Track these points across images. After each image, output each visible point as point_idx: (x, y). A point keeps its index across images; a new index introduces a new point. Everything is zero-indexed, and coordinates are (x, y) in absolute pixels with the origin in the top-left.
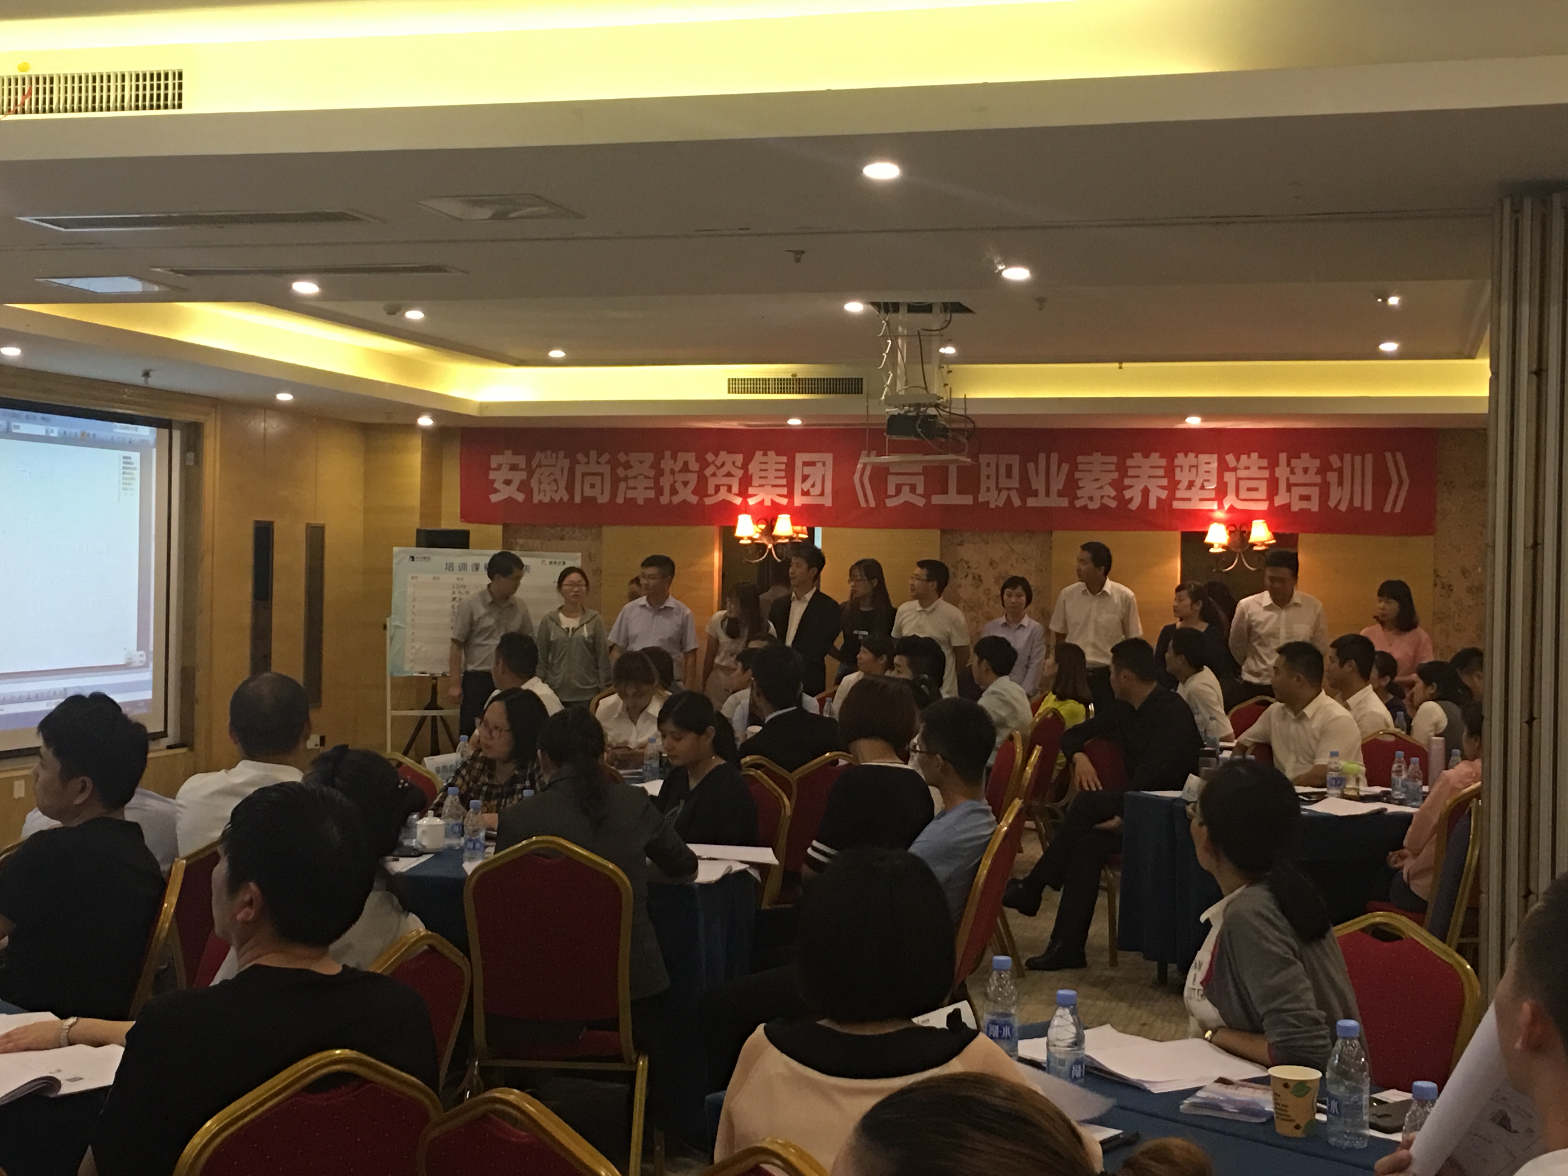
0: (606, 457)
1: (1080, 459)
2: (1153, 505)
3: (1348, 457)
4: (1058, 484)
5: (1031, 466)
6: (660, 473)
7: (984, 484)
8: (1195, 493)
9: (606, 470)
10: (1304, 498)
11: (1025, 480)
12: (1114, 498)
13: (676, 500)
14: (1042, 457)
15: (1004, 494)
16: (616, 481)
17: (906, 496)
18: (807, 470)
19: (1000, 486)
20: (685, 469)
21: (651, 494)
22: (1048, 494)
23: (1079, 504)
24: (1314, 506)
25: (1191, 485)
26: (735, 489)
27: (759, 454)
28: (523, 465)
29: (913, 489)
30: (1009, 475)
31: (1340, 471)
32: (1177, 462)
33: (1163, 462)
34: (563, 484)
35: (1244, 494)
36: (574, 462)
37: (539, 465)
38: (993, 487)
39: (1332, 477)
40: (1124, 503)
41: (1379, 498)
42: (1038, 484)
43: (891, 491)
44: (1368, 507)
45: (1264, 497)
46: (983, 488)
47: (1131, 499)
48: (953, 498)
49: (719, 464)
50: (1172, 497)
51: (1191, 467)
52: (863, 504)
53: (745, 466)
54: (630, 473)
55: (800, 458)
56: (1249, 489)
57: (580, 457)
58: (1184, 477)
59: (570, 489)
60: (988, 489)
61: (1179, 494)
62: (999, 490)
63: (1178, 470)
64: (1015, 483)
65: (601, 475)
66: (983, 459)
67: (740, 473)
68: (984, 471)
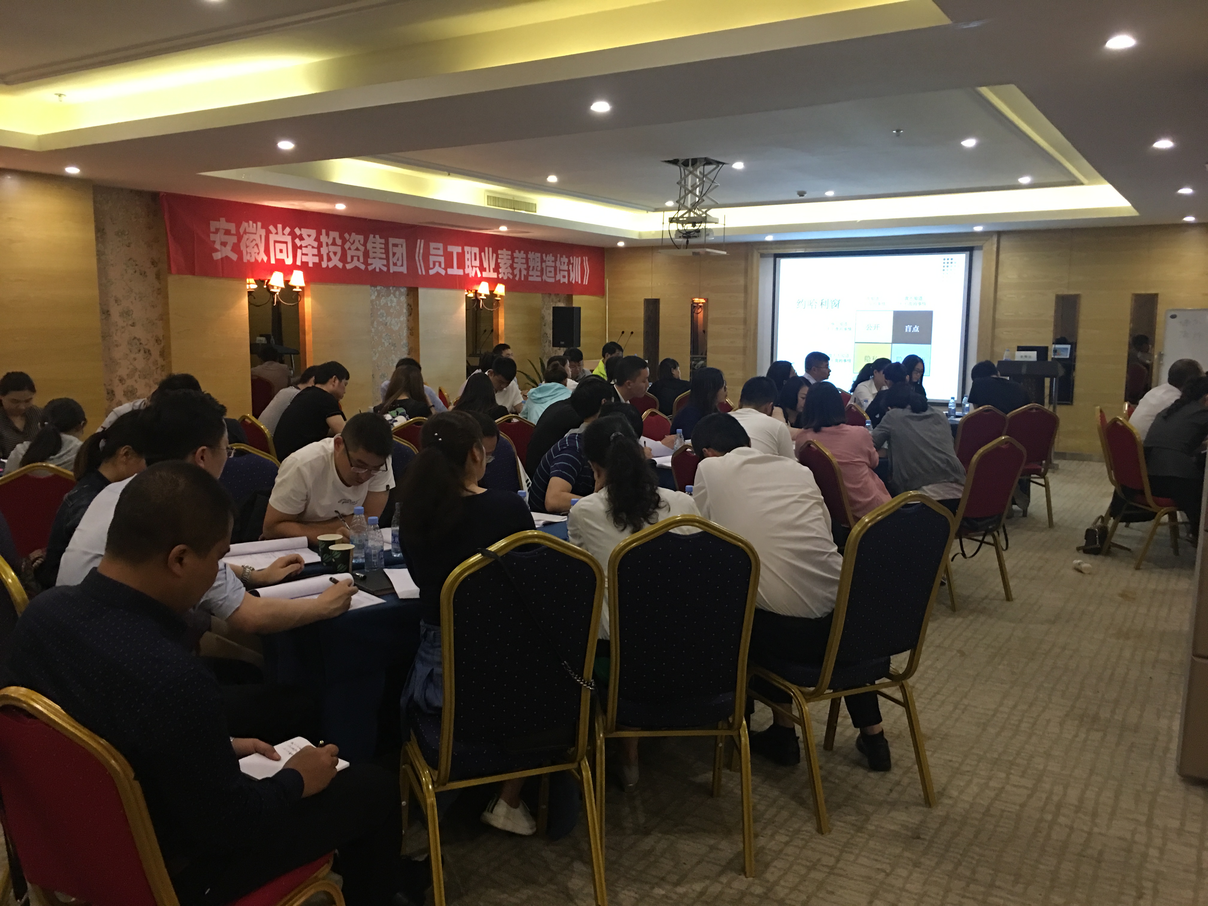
0: (288, 230)
1: (499, 252)
4: (493, 266)
5: (483, 254)
6: (320, 245)
7: (468, 263)
8: (535, 273)
9: (289, 239)
10: (563, 277)
11: (482, 262)
12: (511, 274)
13: (331, 265)
14: (486, 249)
15: (474, 270)
16: (295, 248)
17: (436, 269)
18: (395, 250)
19: (472, 265)
20: (334, 243)
21: (316, 259)
22: (490, 271)
23: (500, 276)
24: (566, 281)
25: (533, 269)
26: (362, 259)
27: (371, 236)
28: (233, 231)
29: (440, 266)
30: (475, 259)
32: (528, 256)
33: (525, 256)
34: (263, 248)
35: (548, 274)
36: (268, 232)
37: (246, 232)
39: (570, 267)
40: (515, 277)
42: (486, 265)
43: (431, 265)
45: (554, 276)
47: (517, 275)
48: (455, 271)
49: (352, 241)
51: (533, 259)
52: (419, 273)
53: (365, 245)
54: (304, 243)
55: (392, 241)
57: (271, 228)
58: (531, 264)
60: (468, 267)
61: (531, 273)
63: (529, 261)
64: (477, 263)
65: (286, 243)
66: (467, 249)
67: (364, 248)
68: (467, 256)
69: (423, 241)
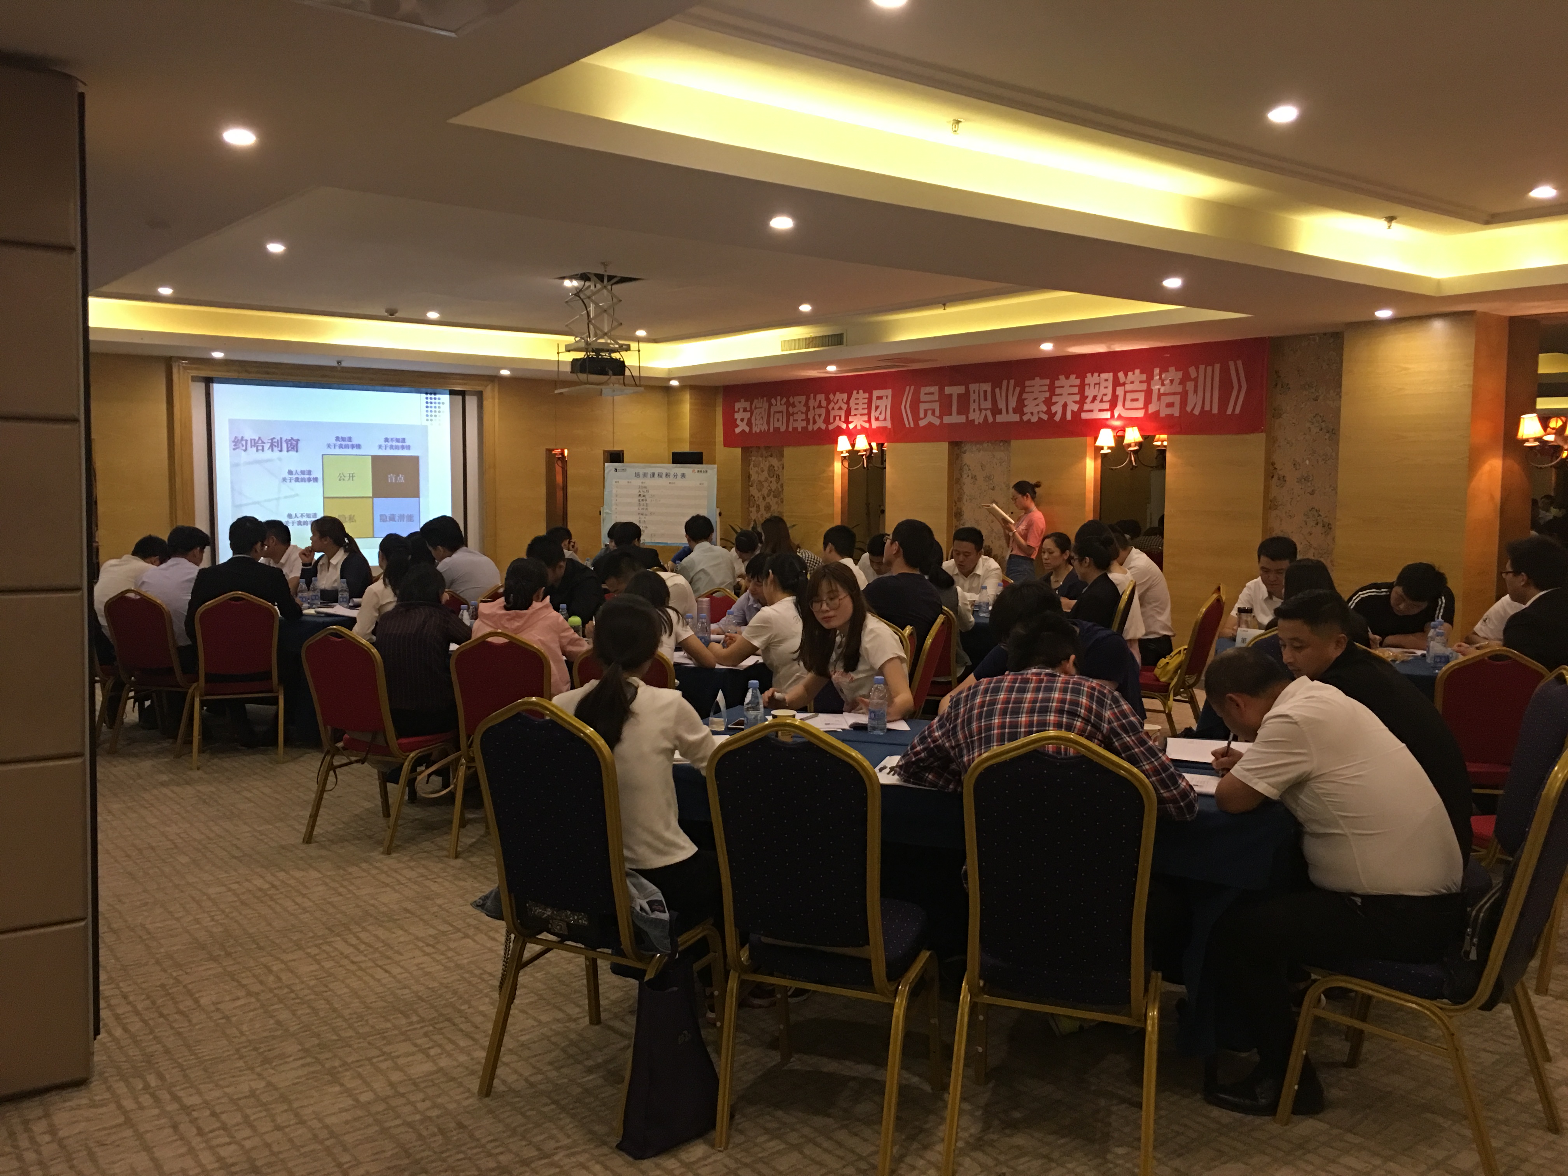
0: (785, 400)
1: (1028, 383)
2: (1069, 417)
3: (1202, 368)
4: (1013, 404)
5: (997, 390)
6: (808, 409)
7: (973, 406)
8: (1097, 405)
9: (784, 408)
10: (1170, 405)
11: (994, 402)
12: (1045, 413)
13: (816, 427)
14: (1005, 383)
15: (984, 412)
16: (789, 415)
17: (930, 418)
18: (879, 402)
19: (982, 407)
20: (820, 406)
21: (804, 424)
22: (1007, 412)
23: (1025, 418)
24: (1176, 411)
25: (1095, 398)
26: (843, 419)
27: (855, 392)
28: (748, 409)
29: (933, 413)
30: (986, 399)
31: (1196, 380)
32: (1087, 381)
33: (1078, 382)
34: (765, 420)
35: (1128, 404)
36: (771, 405)
37: (756, 408)
38: (977, 409)
39: (1190, 385)
40: (1052, 415)
41: (1224, 402)
42: (1002, 405)
43: (922, 415)
44: (1215, 411)
45: (1142, 406)
46: (971, 410)
47: (1056, 412)
48: (955, 418)
49: (835, 401)
50: (1081, 410)
51: (1096, 384)
52: (907, 426)
53: (848, 403)
54: (795, 410)
55: (876, 393)
56: (1133, 400)
57: (773, 401)
58: (1090, 392)
59: (768, 423)
60: (974, 410)
61: (1086, 407)
62: (980, 410)
63: (1087, 387)
64: (988, 404)
65: (782, 412)
66: (973, 387)
67: (845, 407)
68: (973, 396)
69: (913, 387)
